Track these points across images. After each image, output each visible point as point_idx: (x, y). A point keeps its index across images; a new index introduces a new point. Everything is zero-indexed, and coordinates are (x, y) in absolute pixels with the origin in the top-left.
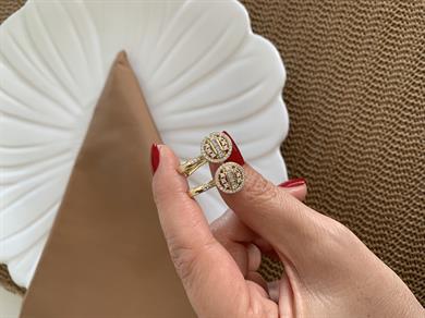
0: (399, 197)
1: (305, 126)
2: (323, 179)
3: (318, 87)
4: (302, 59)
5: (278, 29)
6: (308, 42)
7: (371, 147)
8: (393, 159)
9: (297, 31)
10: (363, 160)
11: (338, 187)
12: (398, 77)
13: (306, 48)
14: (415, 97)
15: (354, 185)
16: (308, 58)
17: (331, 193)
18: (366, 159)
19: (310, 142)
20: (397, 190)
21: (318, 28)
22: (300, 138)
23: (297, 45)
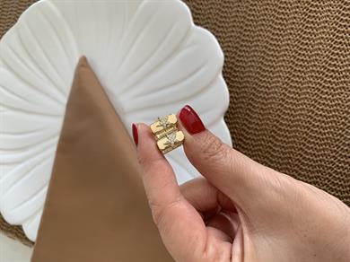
0: (327, 149)
1: (244, 97)
2: (263, 139)
3: (253, 64)
4: (238, 42)
5: (217, 20)
6: (242, 27)
7: (301, 110)
8: (320, 118)
9: (232, 20)
10: (295, 121)
11: (275, 145)
12: (320, 49)
13: (241, 33)
14: (335, 65)
15: (289, 143)
16: (243, 40)
17: (270, 151)
18: (298, 120)
19: (250, 110)
20: (325, 144)
21: (249, 15)
23: (233, 31)
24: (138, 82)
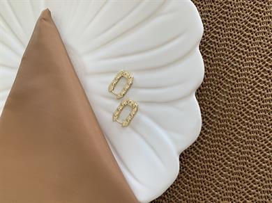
1: (215, 75)
2: (229, 121)
3: (228, 42)
10: (264, 106)
11: (241, 128)
15: (255, 127)
17: (235, 133)
19: (219, 89)
22: (211, 85)
23: (211, 6)
24: (105, 44)
